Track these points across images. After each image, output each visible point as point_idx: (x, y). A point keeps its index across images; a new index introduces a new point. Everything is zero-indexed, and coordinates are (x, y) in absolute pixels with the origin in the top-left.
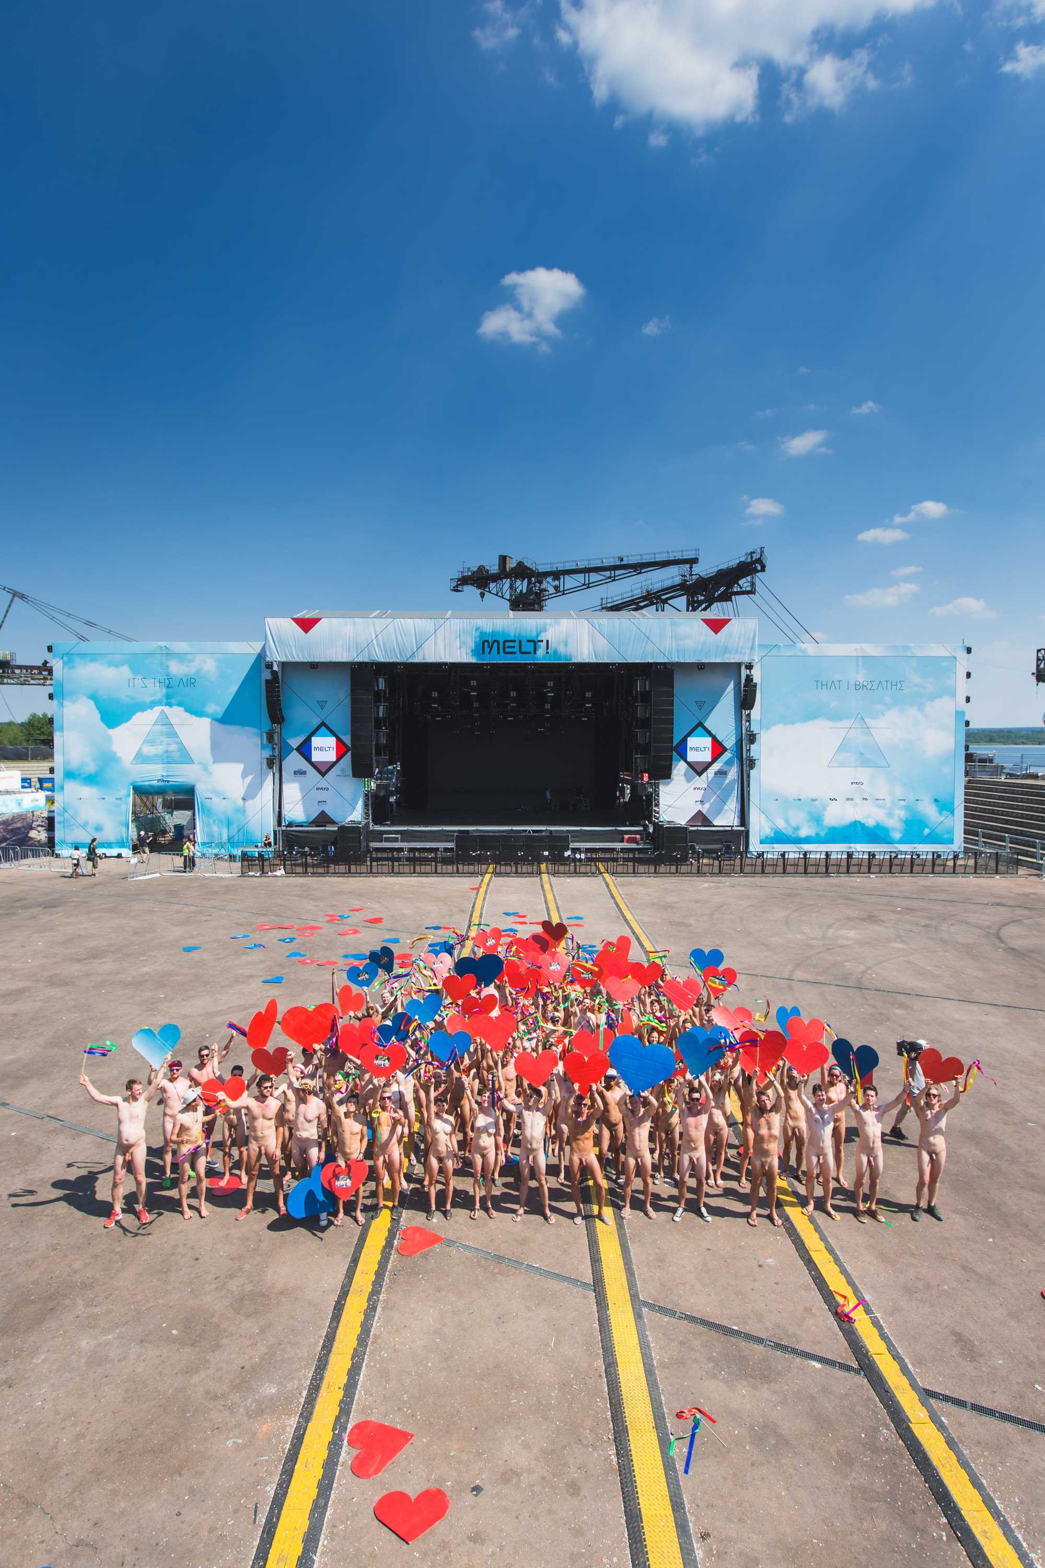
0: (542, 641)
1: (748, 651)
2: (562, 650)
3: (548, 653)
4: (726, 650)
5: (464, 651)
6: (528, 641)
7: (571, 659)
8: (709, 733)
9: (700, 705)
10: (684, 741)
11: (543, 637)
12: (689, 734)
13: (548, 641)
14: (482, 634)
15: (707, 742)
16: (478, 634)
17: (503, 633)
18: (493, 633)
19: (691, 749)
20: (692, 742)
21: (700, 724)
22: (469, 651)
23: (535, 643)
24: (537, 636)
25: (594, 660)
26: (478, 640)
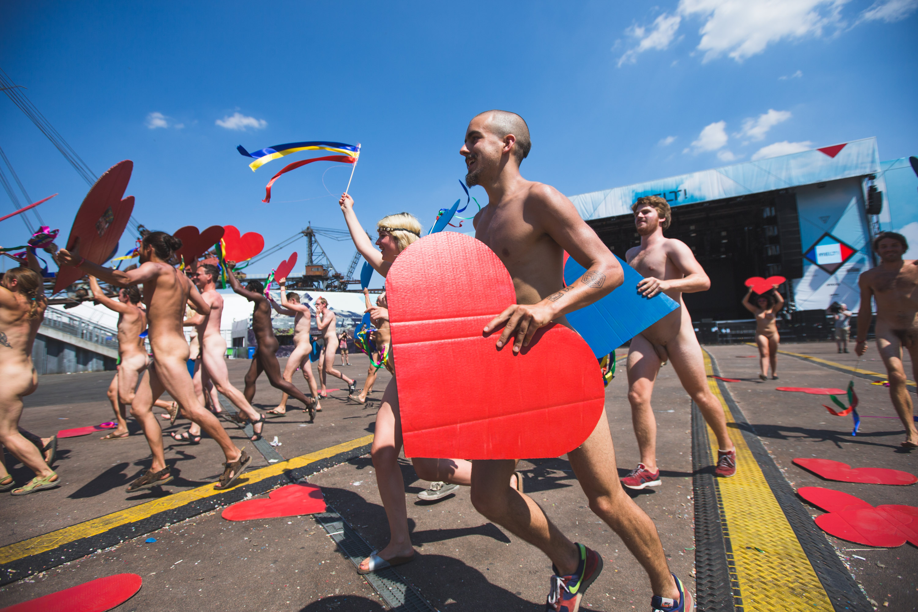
0: (680, 191)
1: (869, 165)
2: (697, 194)
3: (686, 198)
4: (845, 168)
5: (625, 207)
6: (671, 192)
7: (704, 199)
8: (837, 240)
9: (825, 219)
10: (812, 250)
11: (682, 187)
12: (817, 243)
13: (685, 191)
14: (637, 194)
15: (836, 247)
16: (634, 194)
17: (652, 191)
18: (645, 192)
19: (821, 254)
20: (820, 249)
21: (827, 234)
22: (629, 206)
23: (676, 193)
24: (677, 188)
25: (724, 196)
26: (634, 198)
